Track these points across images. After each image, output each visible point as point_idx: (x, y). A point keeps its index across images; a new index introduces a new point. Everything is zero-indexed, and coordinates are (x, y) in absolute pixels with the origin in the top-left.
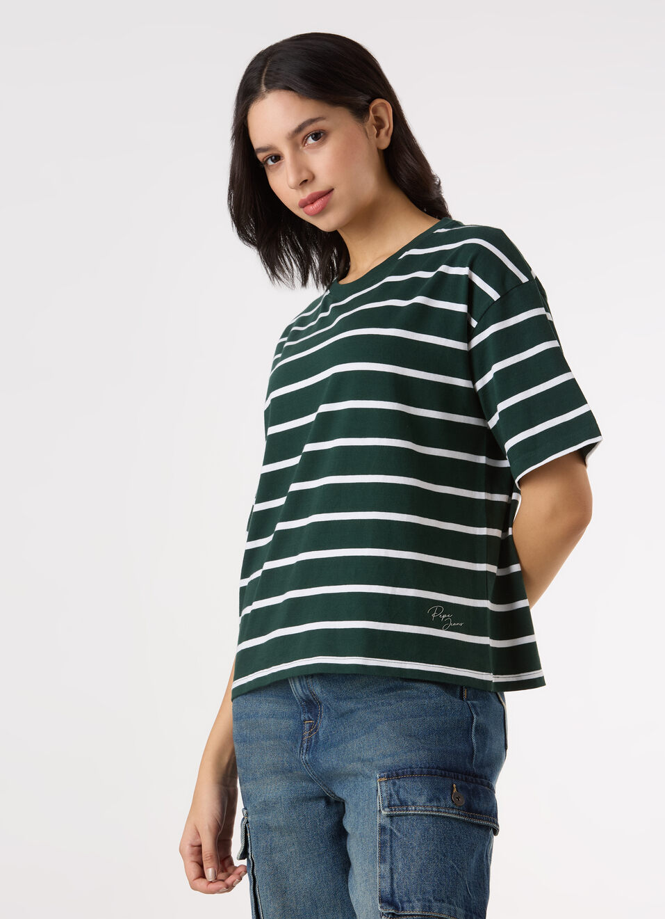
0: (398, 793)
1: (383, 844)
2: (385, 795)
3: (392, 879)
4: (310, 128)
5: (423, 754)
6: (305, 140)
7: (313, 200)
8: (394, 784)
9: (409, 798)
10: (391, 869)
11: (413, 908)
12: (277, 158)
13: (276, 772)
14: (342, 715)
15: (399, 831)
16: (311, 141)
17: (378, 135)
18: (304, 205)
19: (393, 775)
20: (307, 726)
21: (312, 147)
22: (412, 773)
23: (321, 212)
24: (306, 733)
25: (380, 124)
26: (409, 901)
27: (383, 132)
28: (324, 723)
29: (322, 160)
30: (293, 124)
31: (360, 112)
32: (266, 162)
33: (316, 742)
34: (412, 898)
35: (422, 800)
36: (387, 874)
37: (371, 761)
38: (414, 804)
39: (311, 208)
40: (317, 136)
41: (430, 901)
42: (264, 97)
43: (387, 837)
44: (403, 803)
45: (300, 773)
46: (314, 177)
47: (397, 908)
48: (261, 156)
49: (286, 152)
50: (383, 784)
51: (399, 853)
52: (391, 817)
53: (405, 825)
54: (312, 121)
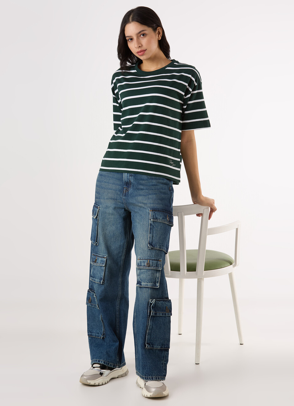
0: (155, 215)
1: (151, 228)
2: (152, 215)
3: (152, 239)
4: (142, 33)
5: (161, 205)
6: (140, 36)
7: (141, 52)
8: (154, 212)
9: (158, 217)
10: (152, 236)
11: (157, 247)
12: (132, 39)
13: (111, 199)
14: (138, 189)
15: (155, 226)
16: (142, 36)
17: (158, 36)
18: (138, 52)
19: (154, 210)
20: (125, 189)
21: (142, 37)
22: (159, 210)
23: (142, 55)
24: (124, 191)
25: (159, 33)
26: (156, 245)
27: (160, 35)
28: (131, 190)
29: (144, 41)
30: (138, 31)
31: (155, 30)
32: (128, 40)
33: (128, 194)
34: (157, 245)
35: (161, 218)
36: (151, 237)
37: (146, 204)
38: (159, 219)
39: (140, 54)
40: (143, 35)
41: (161, 246)
42: (130, 23)
43: (152, 227)
44: (157, 218)
45: (119, 201)
46: (142, 45)
47: (153, 247)
48: (127, 38)
49: (135, 38)
50: (151, 212)
51: (155, 232)
52: (153, 221)
53: (157, 225)
54: (143, 31)
